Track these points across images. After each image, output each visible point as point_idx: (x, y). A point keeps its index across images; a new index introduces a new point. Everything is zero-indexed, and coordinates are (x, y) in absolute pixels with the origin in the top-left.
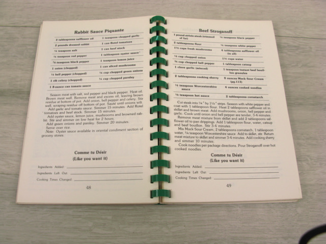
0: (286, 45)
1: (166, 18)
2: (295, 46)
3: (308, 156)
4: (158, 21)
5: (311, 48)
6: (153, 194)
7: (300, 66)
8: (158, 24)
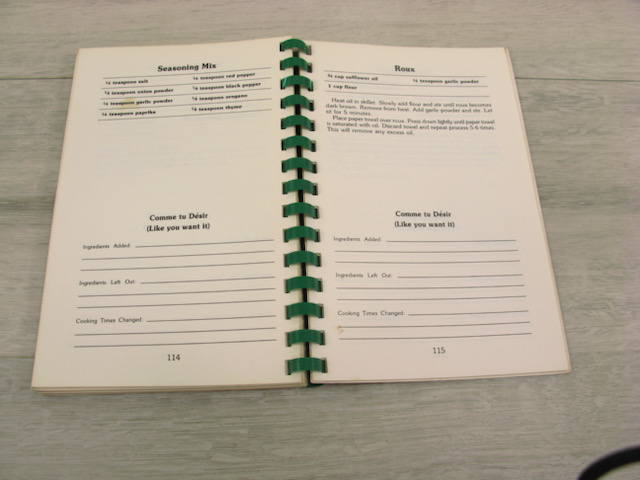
0: (556, 95)
1: (307, 43)
2: (573, 97)
3: (609, 299)
4: (295, 49)
5: (602, 98)
6: (291, 366)
7: (584, 133)
8: (296, 54)
